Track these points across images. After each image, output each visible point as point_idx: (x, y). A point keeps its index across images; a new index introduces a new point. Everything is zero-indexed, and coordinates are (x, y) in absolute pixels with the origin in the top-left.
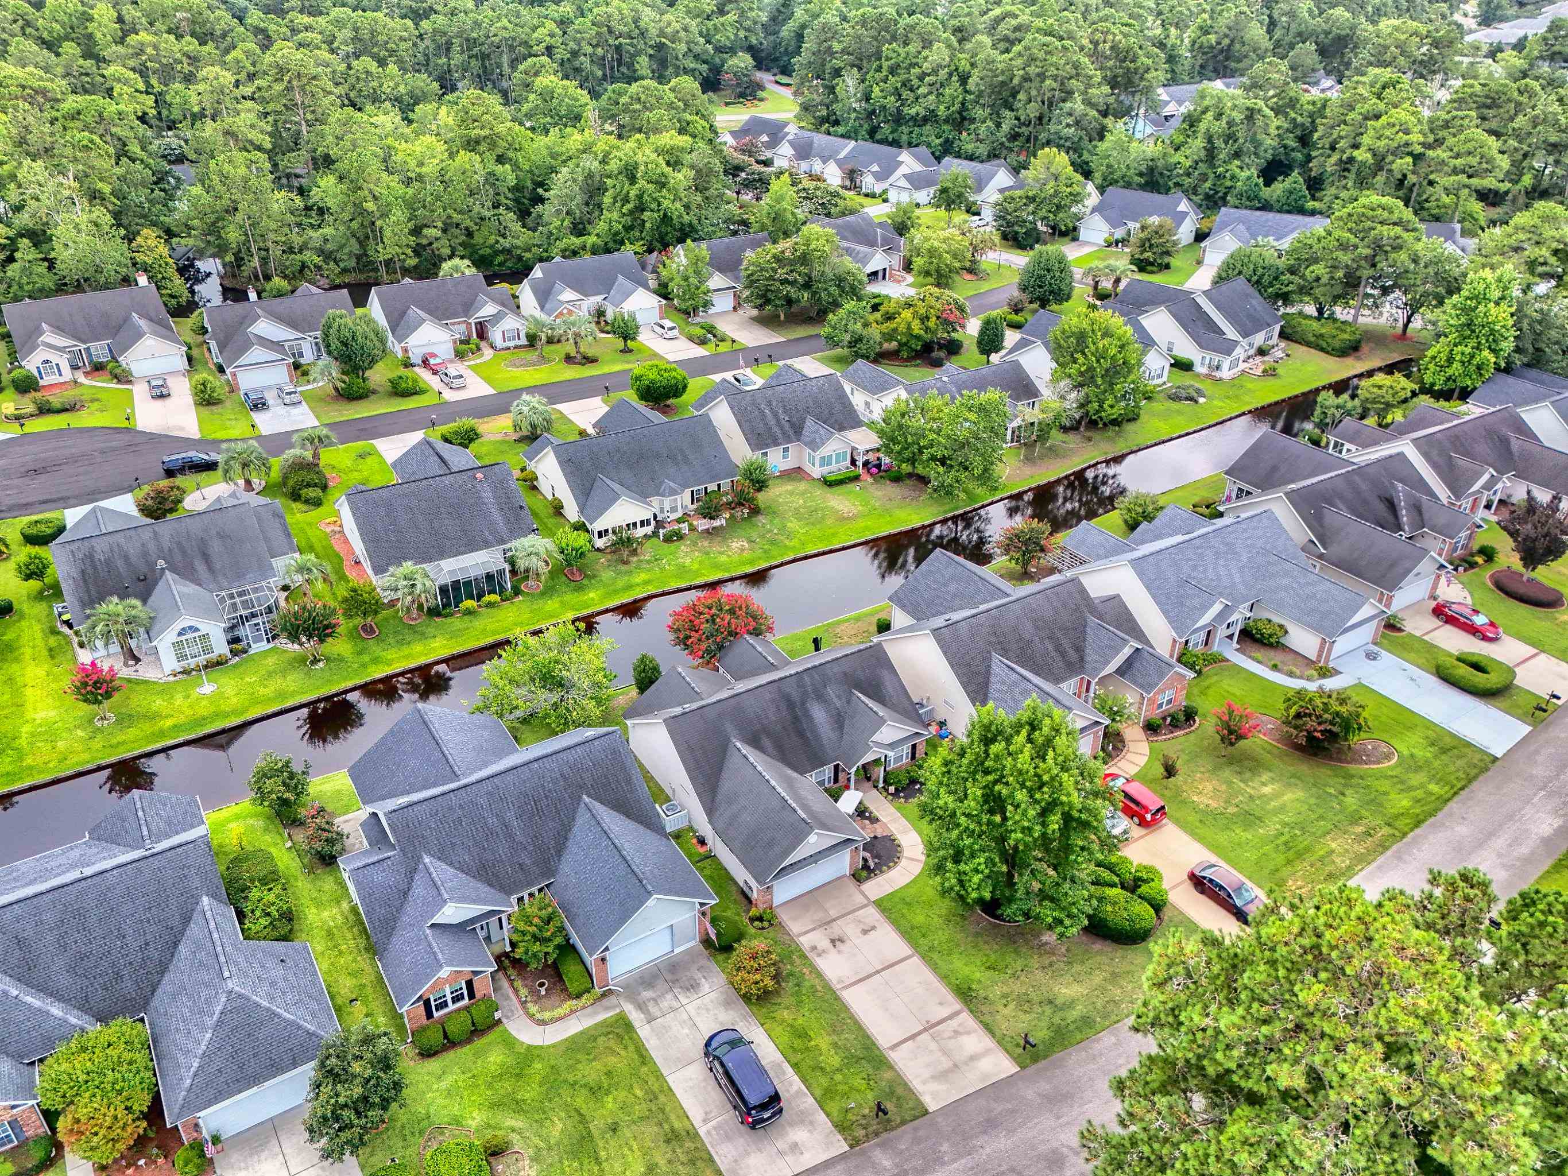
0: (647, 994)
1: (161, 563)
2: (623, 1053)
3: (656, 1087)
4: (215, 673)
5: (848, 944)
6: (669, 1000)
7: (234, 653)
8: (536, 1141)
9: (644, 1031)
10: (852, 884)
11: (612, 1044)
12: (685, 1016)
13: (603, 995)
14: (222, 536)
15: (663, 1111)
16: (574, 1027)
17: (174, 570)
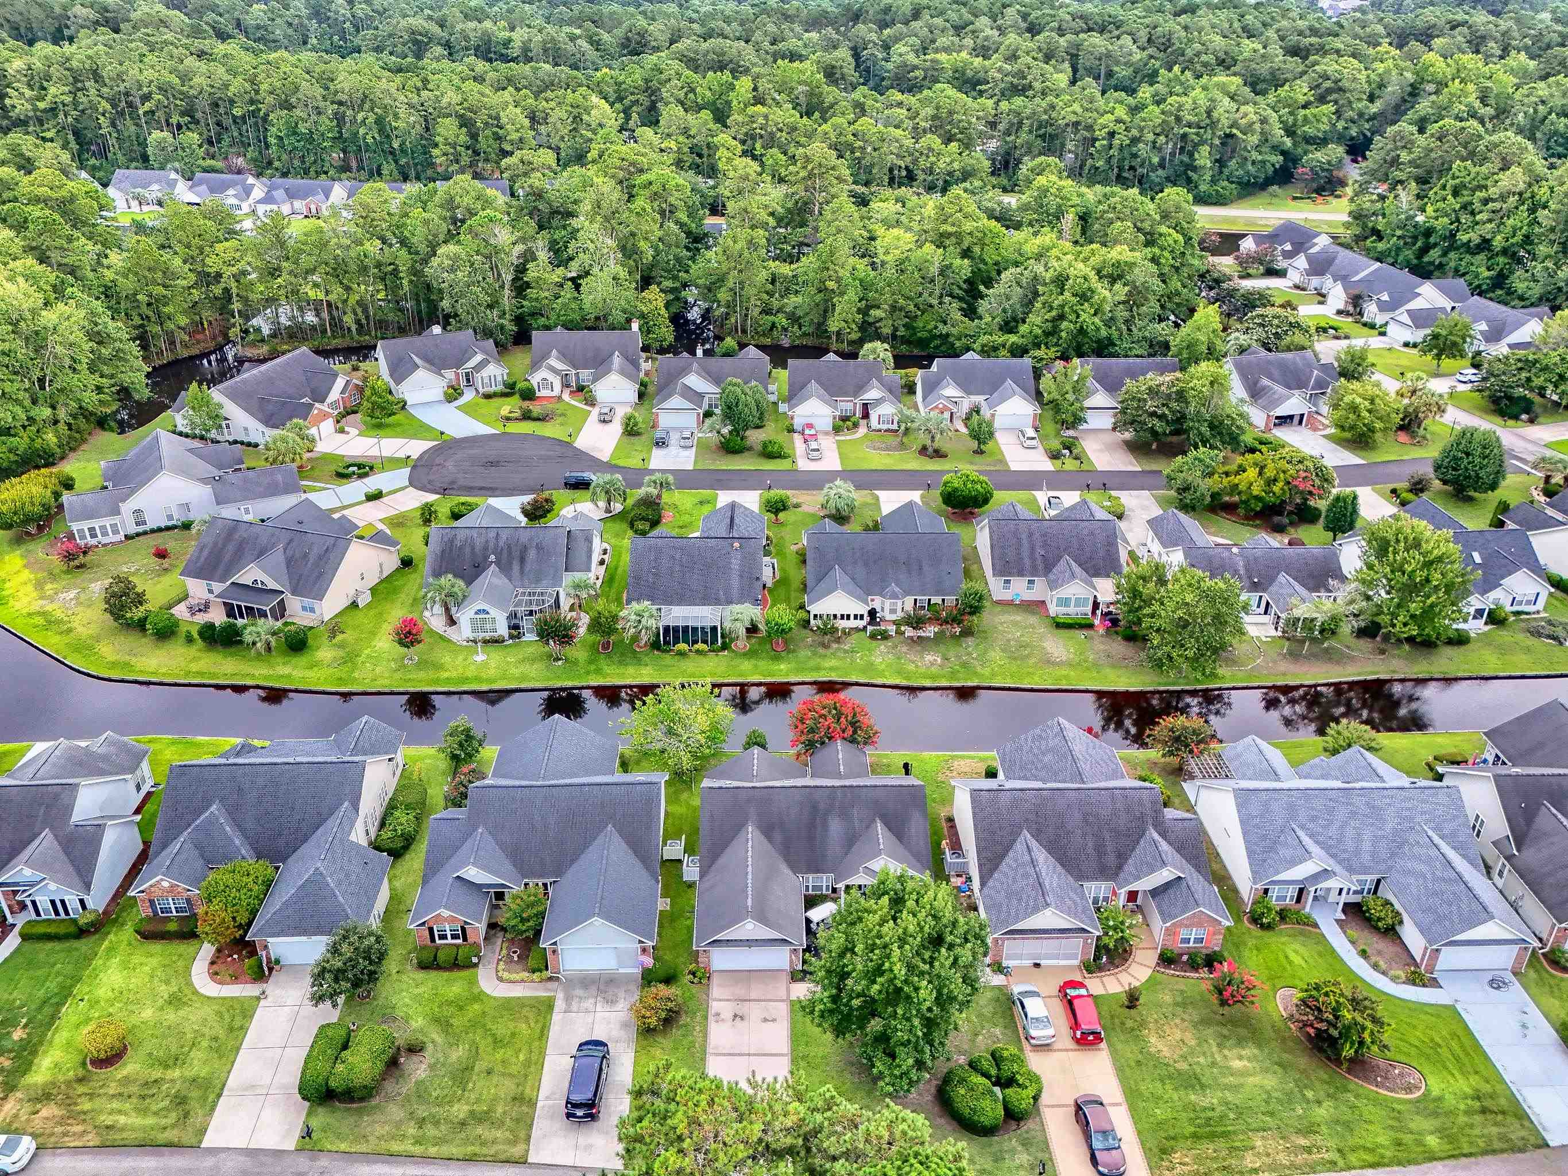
0: (579, 992)
1: (492, 558)
2: (532, 1025)
3: (534, 1058)
4: (490, 648)
5: (745, 1023)
6: (589, 1003)
7: (511, 637)
8: (440, 1055)
9: (556, 1017)
10: (785, 978)
11: (531, 1015)
12: (590, 1020)
13: (550, 979)
14: (539, 548)
15: (526, 1076)
16: (518, 992)
17: (498, 563)
